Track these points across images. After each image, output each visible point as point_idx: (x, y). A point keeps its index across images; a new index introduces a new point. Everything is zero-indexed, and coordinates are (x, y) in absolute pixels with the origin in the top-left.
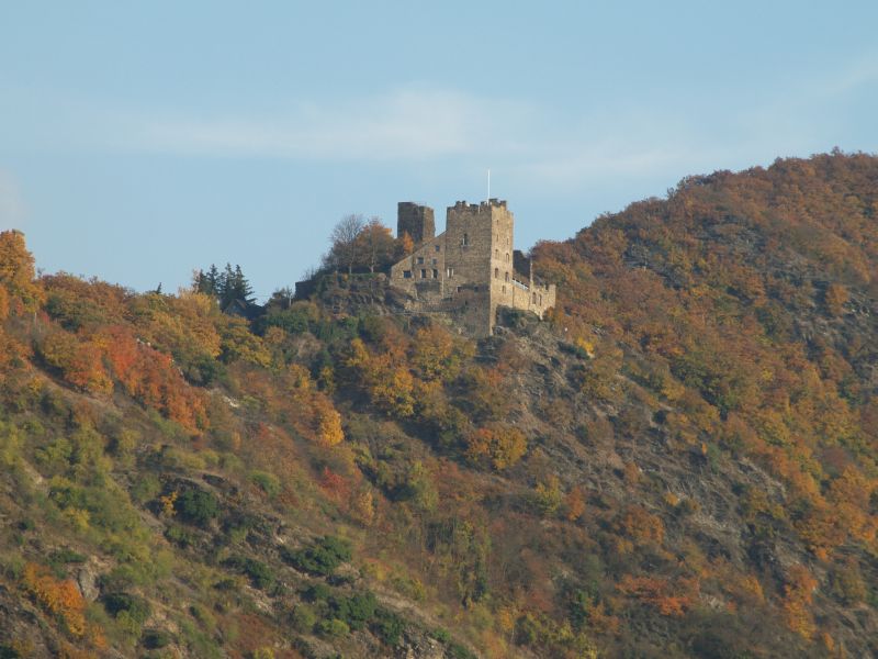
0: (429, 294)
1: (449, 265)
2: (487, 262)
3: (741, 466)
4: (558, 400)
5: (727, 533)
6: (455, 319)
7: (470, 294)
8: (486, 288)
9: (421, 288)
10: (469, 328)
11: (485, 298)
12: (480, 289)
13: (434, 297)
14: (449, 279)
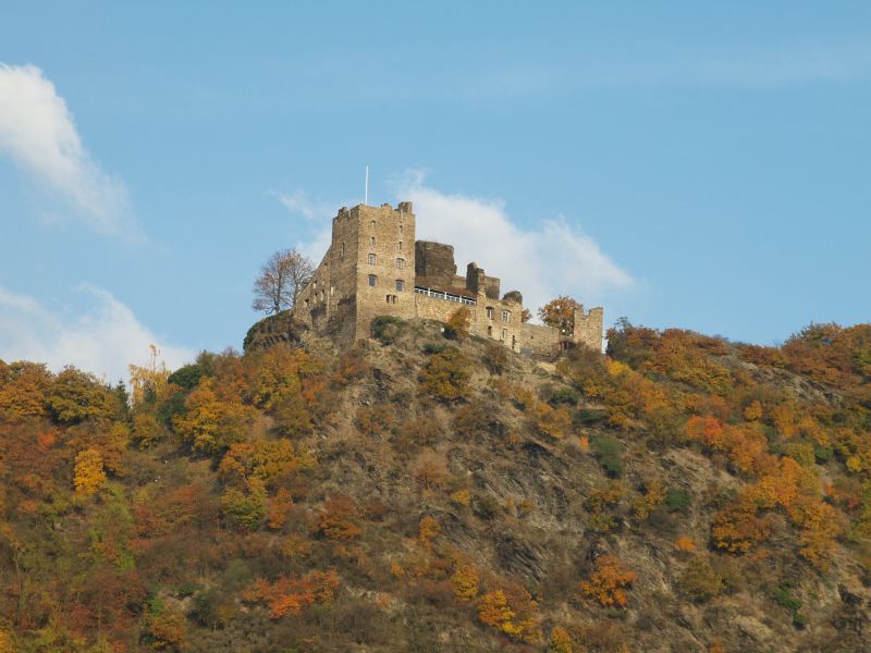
0: (320, 320)
1: (333, 283)
2: (355, 268)
3: (664, 463)
7: (344, 306)
8: (353, 298)
9: (315, 313)
10: (343, 346)
11: (353, 311)
12: (349, 301)
13: (322, 321)
14: (332, 296)
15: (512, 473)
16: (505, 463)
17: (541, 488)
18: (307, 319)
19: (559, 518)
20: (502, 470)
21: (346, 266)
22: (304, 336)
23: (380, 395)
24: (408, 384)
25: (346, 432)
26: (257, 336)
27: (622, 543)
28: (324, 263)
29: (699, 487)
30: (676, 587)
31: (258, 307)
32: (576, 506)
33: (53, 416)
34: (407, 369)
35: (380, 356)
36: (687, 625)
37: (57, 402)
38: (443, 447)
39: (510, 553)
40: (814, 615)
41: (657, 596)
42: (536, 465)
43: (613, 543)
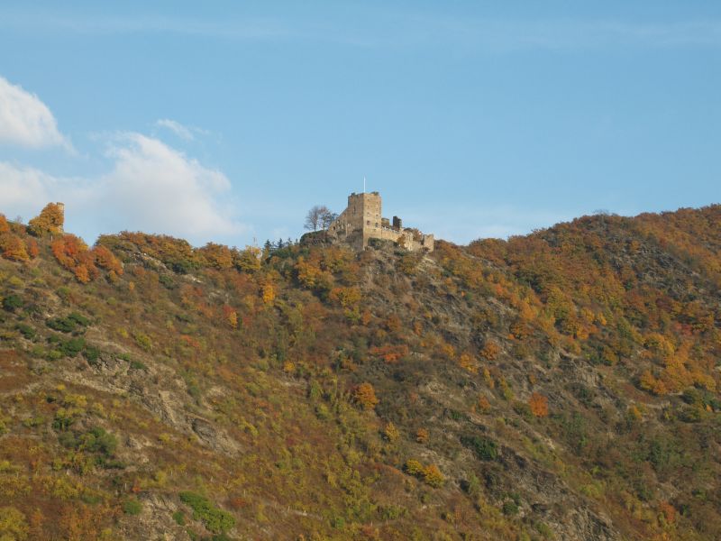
0: (342, 236)
1: (349, 222)
2: (362, 218)
3: (488, 303)
4: (386, 276)
5: (464, 330)
6: (351, 245)
7: (356, 233)
8: (362, 230)
9: (339, 233)
10: (356, 248)
11: (362, 235)
12: (360, 231)
13: (343, 237)
14: (349, 228)
15: (442, 306)
16: (438, 301)
17: (453, 313)
18: (335, 235)
19: (461, 324)
20: (438, 304)
21: (357, 216)
22: (334, 242)
23: (382, 271)
24: (391, 267)
25: (370, 285)
26: (307, 239)
27: (487, 335)
28: (344, 213)
29: (503, 313)
30: (510, 352)
31: (306, 227)
32: (467, 319)
33: (239, 268)
34: (390, 260)
35: (376, 254)
36: (518, 368)
37: (240, 263)
38: (410, 293)
39: (449, 337)
40: (553, 364)
41: (504, 356)
42: (451, 303)
43: (484, 335)
